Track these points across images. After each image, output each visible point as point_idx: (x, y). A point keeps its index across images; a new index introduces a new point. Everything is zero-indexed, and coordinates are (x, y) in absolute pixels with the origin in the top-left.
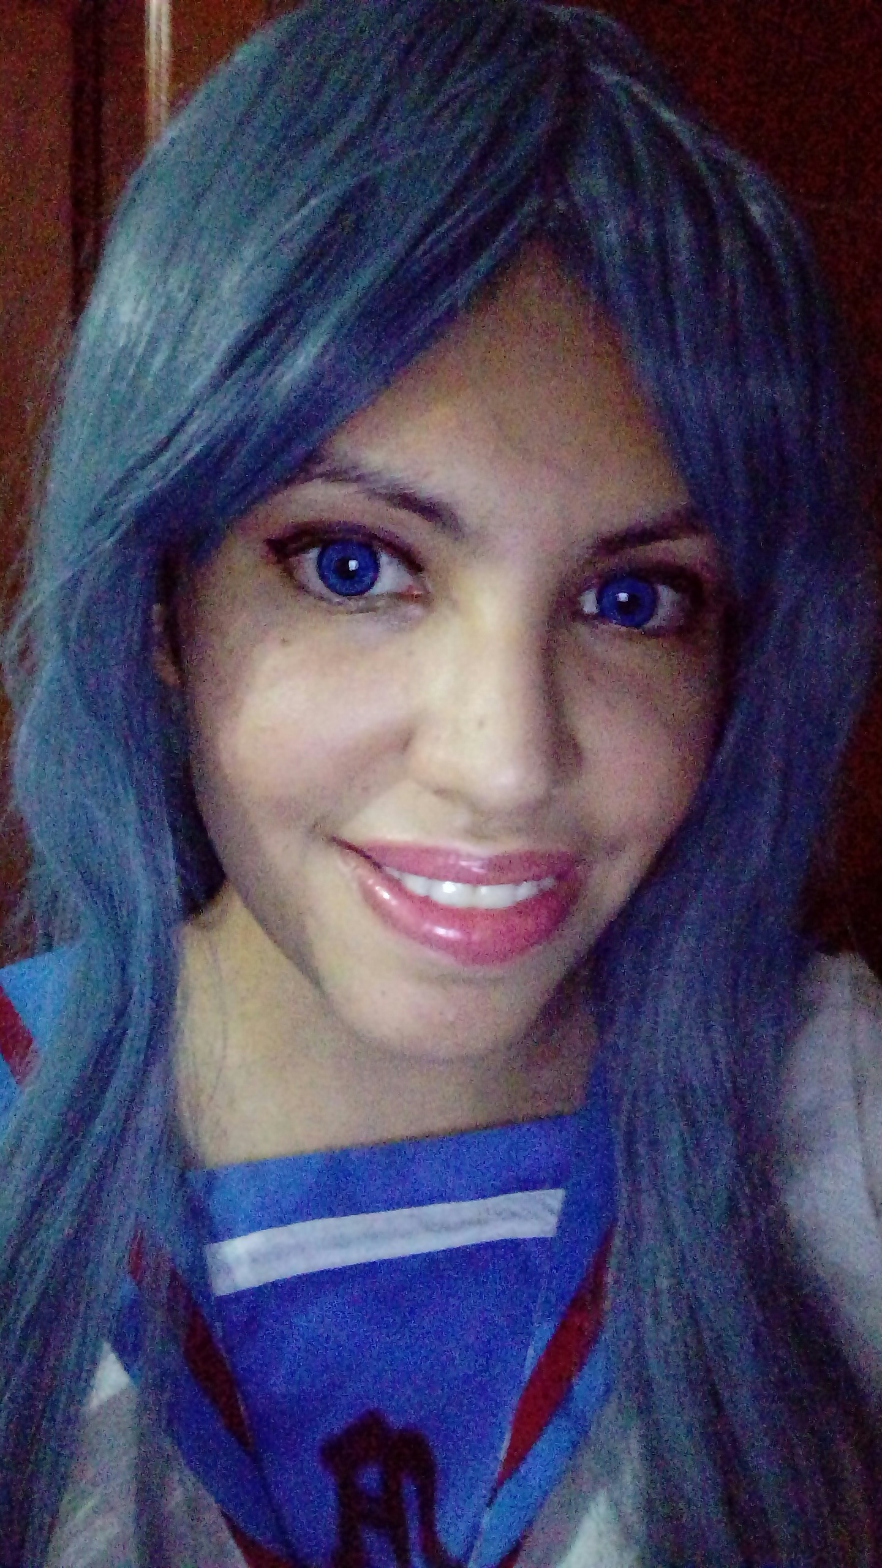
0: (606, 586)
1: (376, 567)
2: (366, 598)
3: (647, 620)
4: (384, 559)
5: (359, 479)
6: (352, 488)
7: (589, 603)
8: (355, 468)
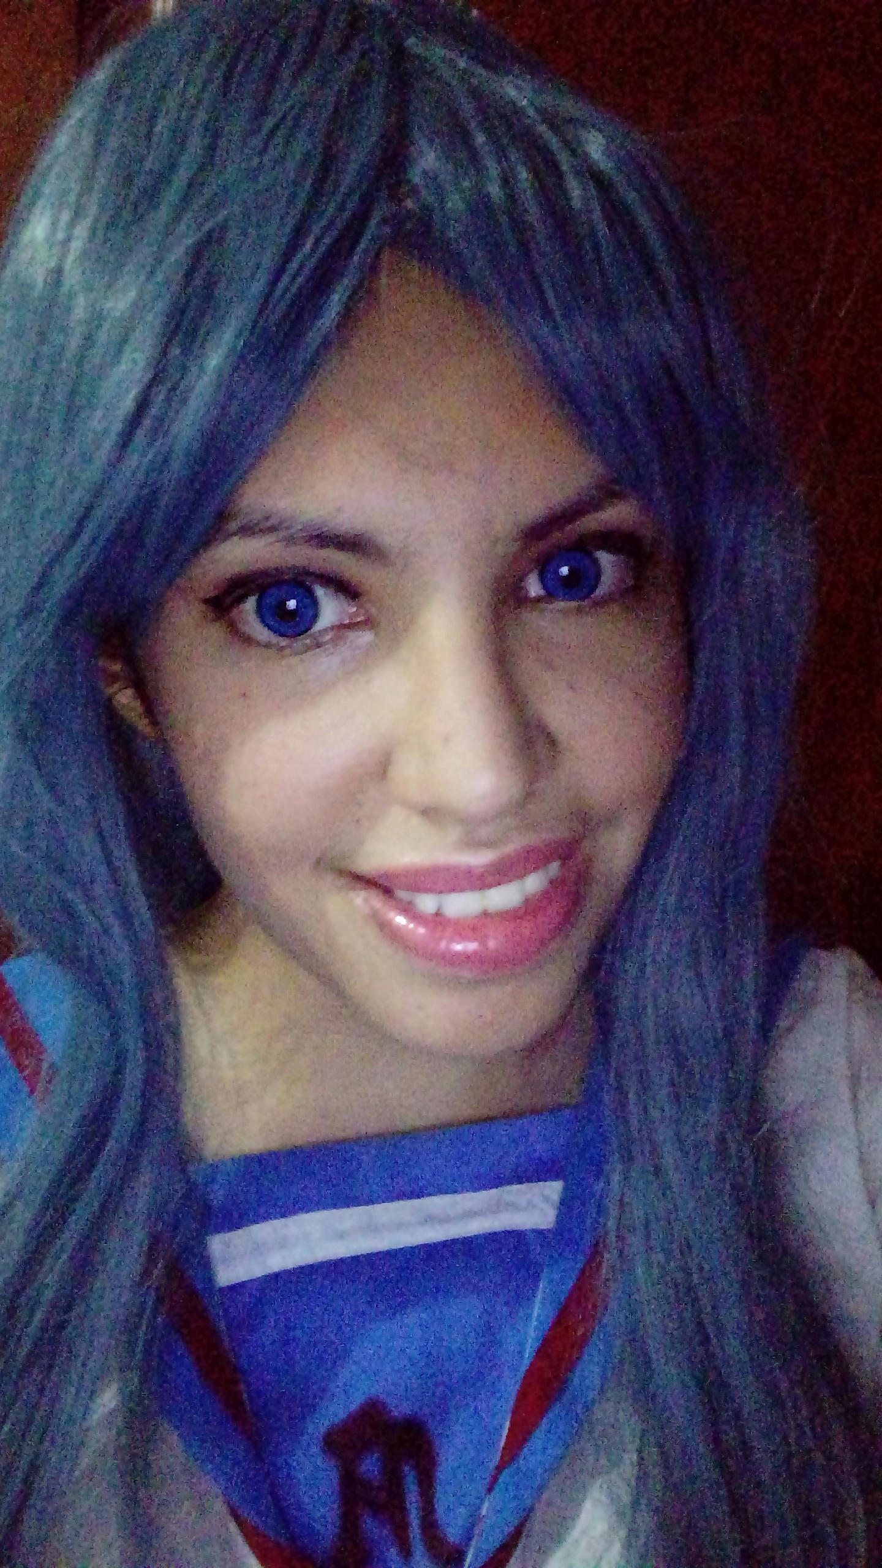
0: (545, 566)
1: (315, 603)
2: (310, 636)
3: (593, 590)
4: (320, 592)
5: (272, 529)
6: (271, 538)
7: (534, 588)
8: (267, 518)
